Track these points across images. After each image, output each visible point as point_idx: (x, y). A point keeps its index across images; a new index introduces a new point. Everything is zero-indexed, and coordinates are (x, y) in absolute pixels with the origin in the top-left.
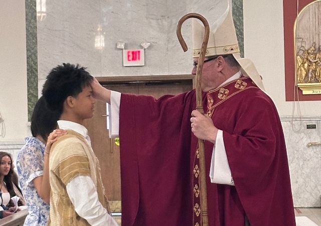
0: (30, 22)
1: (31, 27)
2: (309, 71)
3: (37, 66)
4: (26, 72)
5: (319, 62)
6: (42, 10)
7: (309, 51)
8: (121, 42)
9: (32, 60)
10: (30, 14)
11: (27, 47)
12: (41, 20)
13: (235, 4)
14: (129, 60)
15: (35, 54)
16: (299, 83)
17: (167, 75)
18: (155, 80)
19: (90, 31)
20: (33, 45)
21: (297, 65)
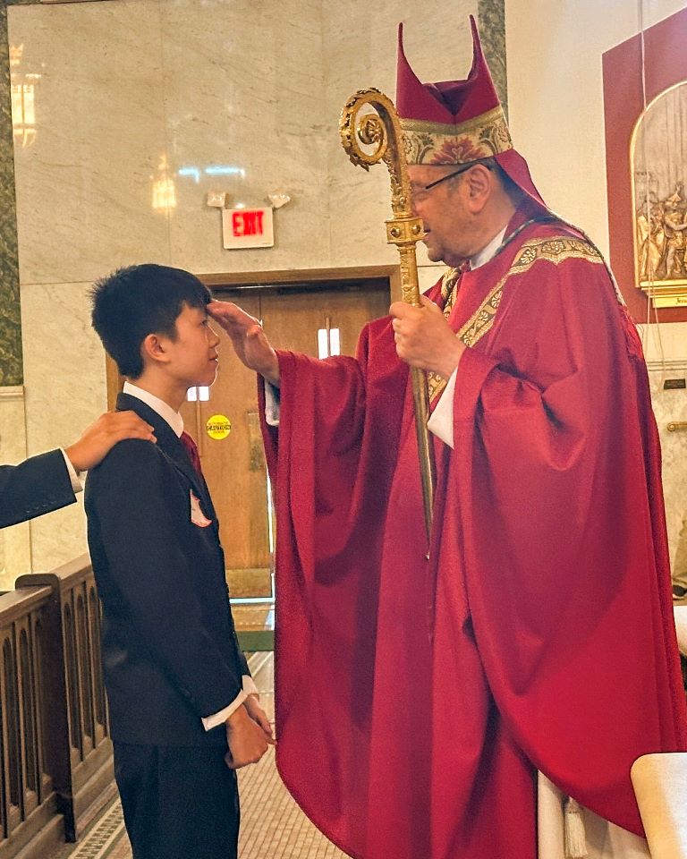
2: (667, 250)
3: (17, 253)
6: (26, 122)
8: (218, 192)
9: (5, 239)
12: (25, 143)
14: (237, 234)
15: (10, 225)
16: (643, 281)
17: (329, 267)
18: (302, 282)
19: (142, 167)
20: (6, 201)
21: (640, 237)
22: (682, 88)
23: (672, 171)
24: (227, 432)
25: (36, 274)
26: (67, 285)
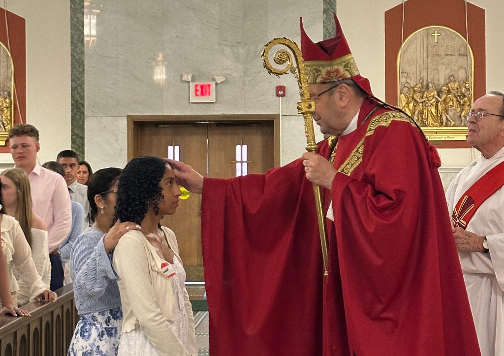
0: (76, 47)
1: (77, 52)
2: (414, 112)
3: (84, 100)
4: (70, 107)
5: (427, 102)
6: (91, 34)
7: (416, 88)
8: (188, 74)
9: (78, 93)
10: (76, 37)
11: (71, 76)
12: (90, 45)
13: (327, 29)
14: (197, 95)
15: (81, 86)
17: (243, 114)
18: (228, 121)
19: (149, 59)
20: (79, 74)
21: (401, 105)
22: (424, 31)
23: (418, 73)
24: (188, 196)
25: (93, 112)
26: (109, 118)
